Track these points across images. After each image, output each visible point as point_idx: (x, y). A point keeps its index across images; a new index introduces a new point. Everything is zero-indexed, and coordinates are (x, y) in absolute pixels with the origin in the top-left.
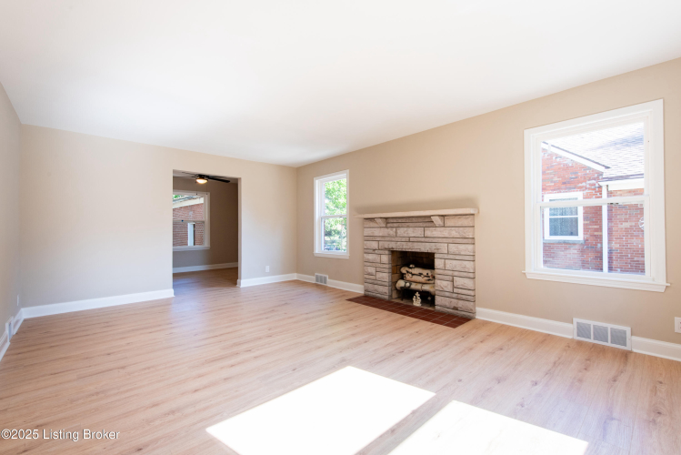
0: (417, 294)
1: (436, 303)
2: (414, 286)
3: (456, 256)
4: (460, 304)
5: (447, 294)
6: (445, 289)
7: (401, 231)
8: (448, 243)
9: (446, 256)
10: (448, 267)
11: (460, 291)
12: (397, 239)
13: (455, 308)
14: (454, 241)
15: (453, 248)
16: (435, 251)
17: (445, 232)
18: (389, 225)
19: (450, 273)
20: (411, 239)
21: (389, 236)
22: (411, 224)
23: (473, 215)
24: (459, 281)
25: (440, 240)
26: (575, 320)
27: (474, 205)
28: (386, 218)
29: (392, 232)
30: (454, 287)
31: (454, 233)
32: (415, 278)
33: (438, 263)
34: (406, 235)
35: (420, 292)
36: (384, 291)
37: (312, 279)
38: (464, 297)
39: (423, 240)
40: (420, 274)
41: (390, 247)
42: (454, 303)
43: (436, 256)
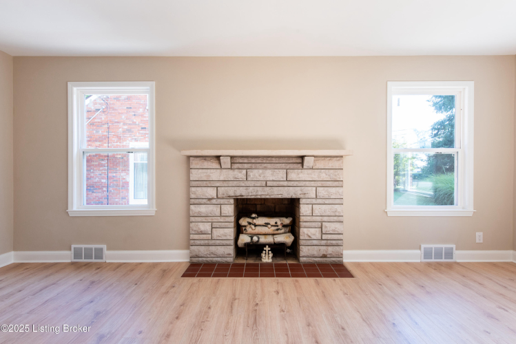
0: (267, 248)
1: (302, 254)
2: (263, 240)
3: (328, 201)
4: (330, 250)
5: (315, 242)
6: (313, 237)
7: (255, 174)
8: (316, 187)
9: (314, 201)
10: (316, 212)
11: (329, 237)
12: (248, 183)
13: (324, 256)
14: (324, 184)
15: (322, 192)
16: (302, 196)
17: (315, 175)
18: (236, 166)
19: (319, 219)
20: (269, 184)
21: (236, 180)
22: (269, 166)
23: (342, 157)
24: (329, 227)
25: (307, 183)
26: (423, 246)
27: (341, 147)
28: (232, 157)
29: (241, 175)
30: (322, 233)
31: (324, 176)
32: (258, 230)
33: (304, 209)
34: (261, 178)
35: (270, 245)
36: (226, 253)
37: (66, 256)
38: (334, 242)
39: (286, 183)
40: (266, 225)
41: (238, 193)
42: (323, 250)
43: (302, 201)
